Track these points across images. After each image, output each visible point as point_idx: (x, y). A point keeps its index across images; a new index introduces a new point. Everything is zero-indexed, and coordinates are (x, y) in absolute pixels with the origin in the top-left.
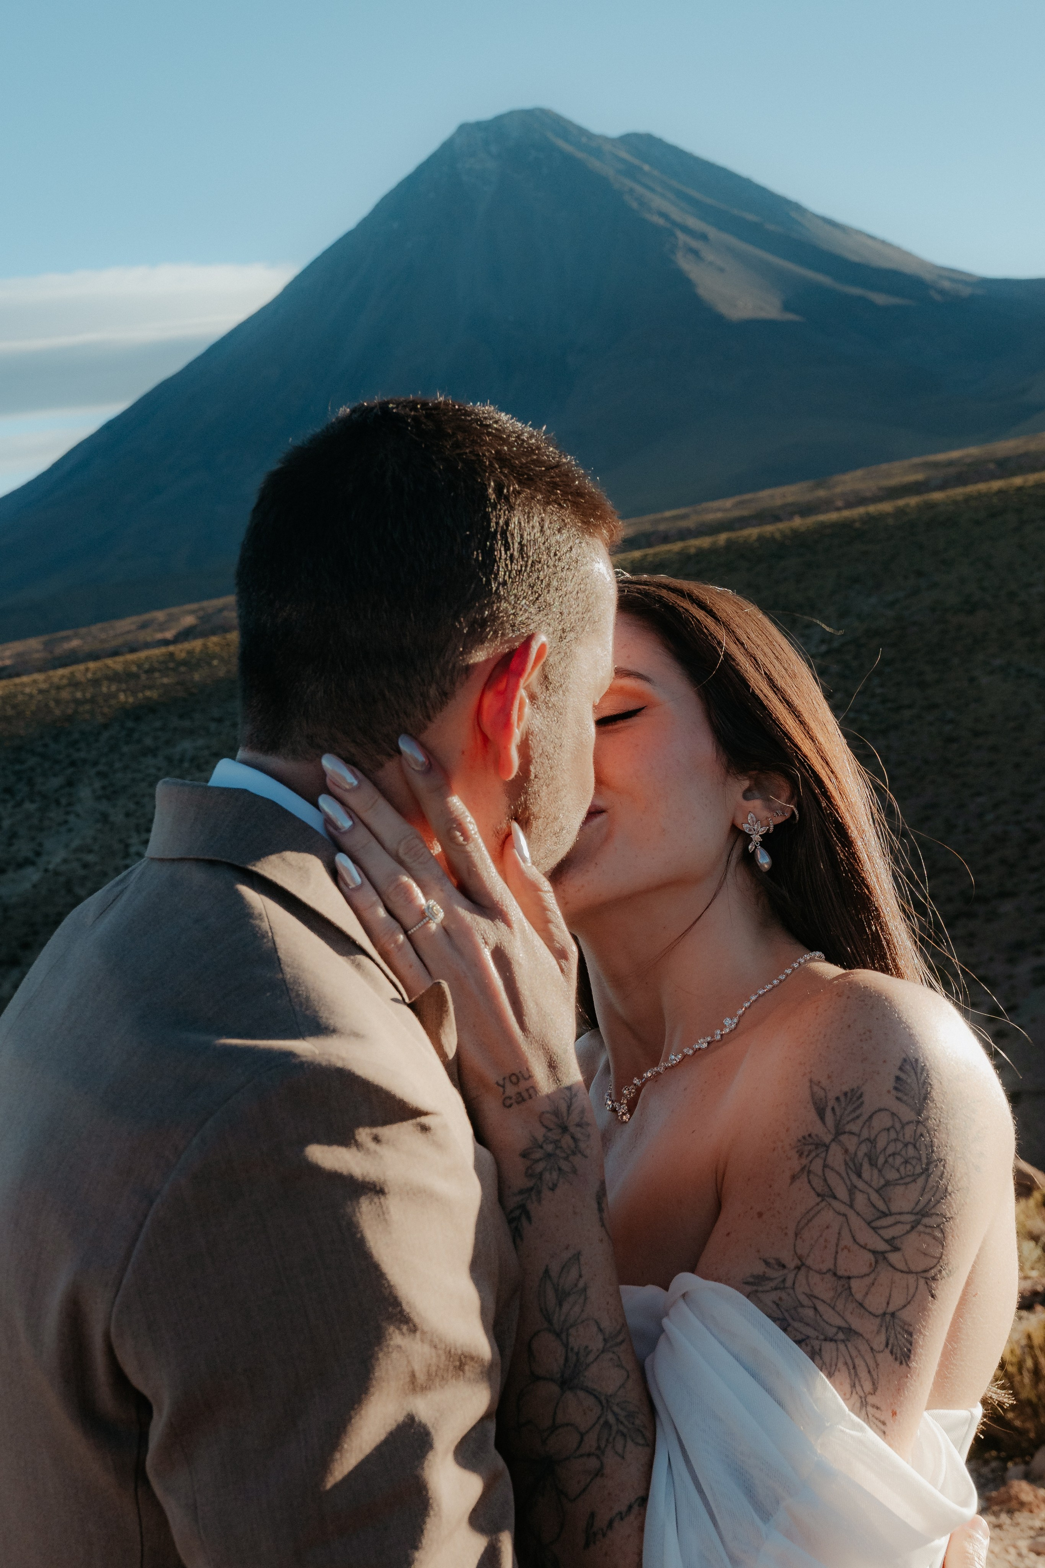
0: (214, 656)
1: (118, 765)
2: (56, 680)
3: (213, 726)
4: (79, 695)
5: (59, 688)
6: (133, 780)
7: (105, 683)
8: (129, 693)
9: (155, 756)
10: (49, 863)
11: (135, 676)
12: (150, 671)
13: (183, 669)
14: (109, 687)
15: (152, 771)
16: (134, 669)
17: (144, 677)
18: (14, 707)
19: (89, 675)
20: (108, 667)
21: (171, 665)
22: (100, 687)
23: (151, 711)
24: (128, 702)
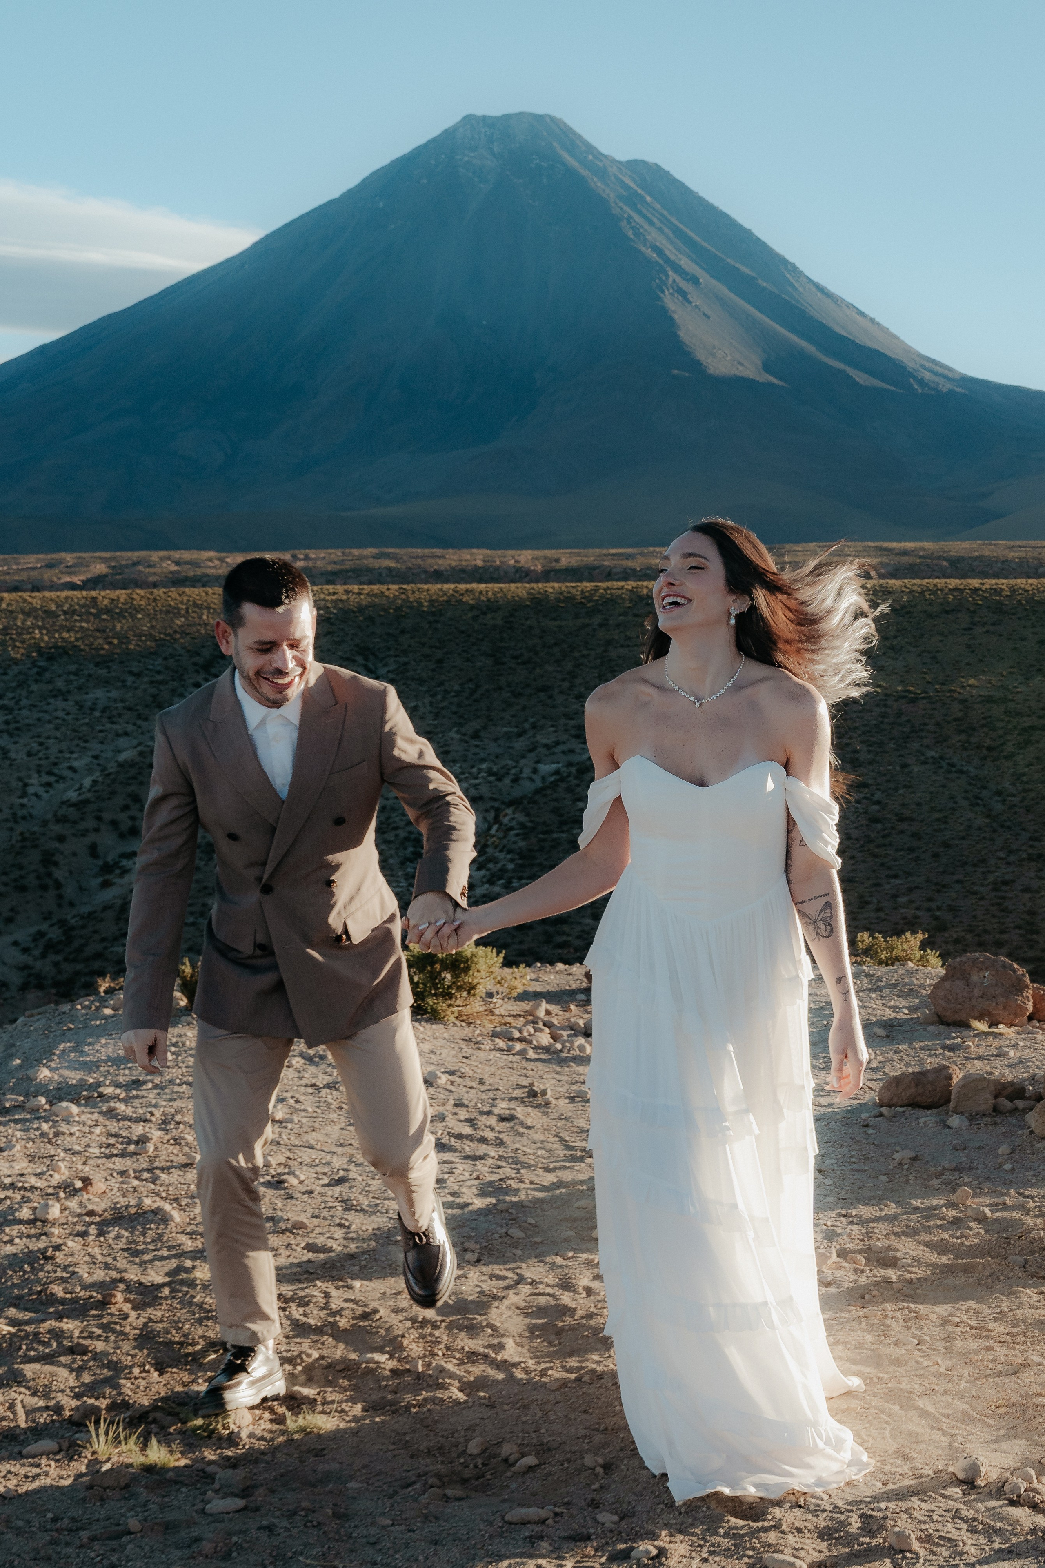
1: (24, 702)
3: (130, 679)
6: (39, 720)
7: (21, 616)
8: (45, 632)
9: (66, 700)
11: (53, 615)
12: (70, 613)
13: (105, 617)
14: (24, 622)
15: (61, 714)
16: (53, 607)
17: (62, 617)
20: (25, 601)
21: (92, 610)
22: (15, 618)
23: (66, 653)
24: (43, 640)
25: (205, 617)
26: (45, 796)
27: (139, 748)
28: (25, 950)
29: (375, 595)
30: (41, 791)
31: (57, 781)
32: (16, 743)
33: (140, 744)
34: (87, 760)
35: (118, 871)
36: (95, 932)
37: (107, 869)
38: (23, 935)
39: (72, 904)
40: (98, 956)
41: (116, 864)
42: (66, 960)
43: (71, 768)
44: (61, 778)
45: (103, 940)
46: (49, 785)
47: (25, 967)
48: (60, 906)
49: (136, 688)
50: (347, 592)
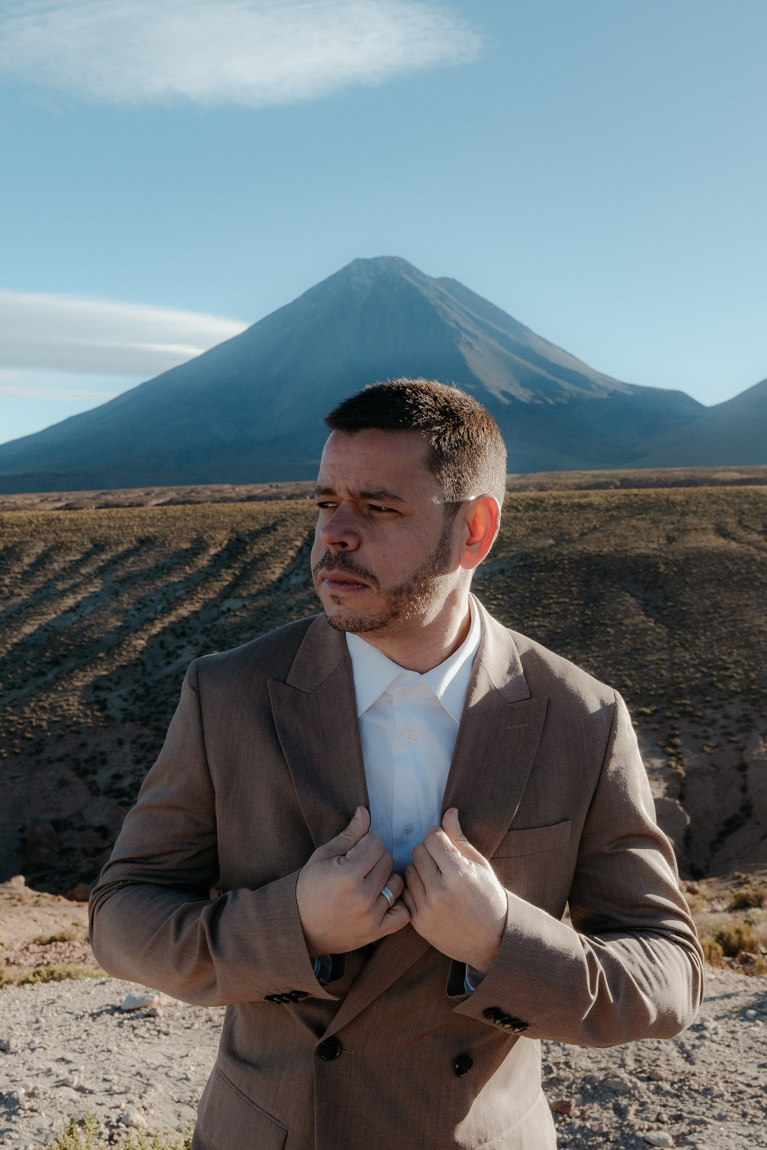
0: (188, 515)
2: (100, 515)
4: (112, 525)
5: (101, 518)
7: (127, 520)
8: (139, 528)
10: (83, 612)
11: (143, 519)
12: (153, 518)
13: (171, 520)
14: (129, 523)
16: (144, 515)
17: (148, 520)
18: (76, 525)
19: (119, 515)
20: (131, 512)
21: (164, 517)
22: (124, 522)
23: (150, 540)
24: (138, 532)
25: (222, 519)
26: (137, 615)
27: (187, 589)
28: (125, 700)
29: (312, 505)
30: (135, 613)
31: (144, 607)
32: (123, 587)
33: (187, 587)
34: (159, 596)
35: (175, 656)
36: (162, 690)
37: (169, 655)
38: (124, 691)
39: (150, 674)
40: (163, 703)
41: (174, 652)
42: (146, 705)
43: (151, 601)
44: (146, 606)
45: (166, 694)
46: (139, 609)
47: (124, 710)
48: (144, 675)
49: (186, 557)
50: (297, 503)
